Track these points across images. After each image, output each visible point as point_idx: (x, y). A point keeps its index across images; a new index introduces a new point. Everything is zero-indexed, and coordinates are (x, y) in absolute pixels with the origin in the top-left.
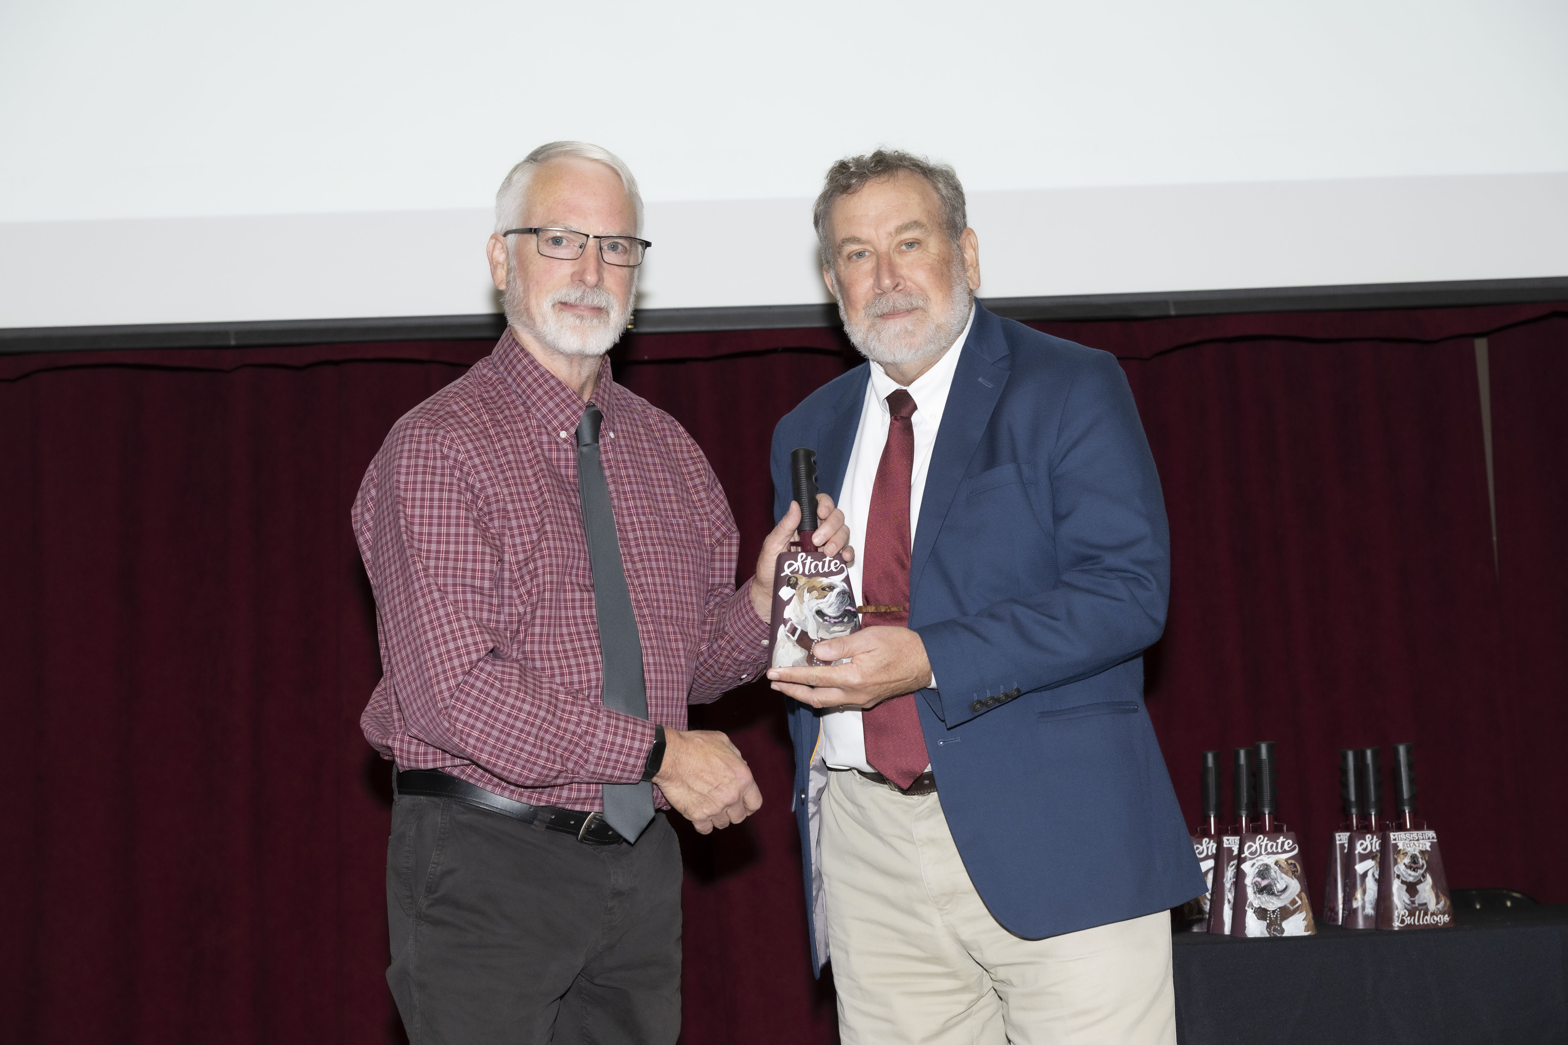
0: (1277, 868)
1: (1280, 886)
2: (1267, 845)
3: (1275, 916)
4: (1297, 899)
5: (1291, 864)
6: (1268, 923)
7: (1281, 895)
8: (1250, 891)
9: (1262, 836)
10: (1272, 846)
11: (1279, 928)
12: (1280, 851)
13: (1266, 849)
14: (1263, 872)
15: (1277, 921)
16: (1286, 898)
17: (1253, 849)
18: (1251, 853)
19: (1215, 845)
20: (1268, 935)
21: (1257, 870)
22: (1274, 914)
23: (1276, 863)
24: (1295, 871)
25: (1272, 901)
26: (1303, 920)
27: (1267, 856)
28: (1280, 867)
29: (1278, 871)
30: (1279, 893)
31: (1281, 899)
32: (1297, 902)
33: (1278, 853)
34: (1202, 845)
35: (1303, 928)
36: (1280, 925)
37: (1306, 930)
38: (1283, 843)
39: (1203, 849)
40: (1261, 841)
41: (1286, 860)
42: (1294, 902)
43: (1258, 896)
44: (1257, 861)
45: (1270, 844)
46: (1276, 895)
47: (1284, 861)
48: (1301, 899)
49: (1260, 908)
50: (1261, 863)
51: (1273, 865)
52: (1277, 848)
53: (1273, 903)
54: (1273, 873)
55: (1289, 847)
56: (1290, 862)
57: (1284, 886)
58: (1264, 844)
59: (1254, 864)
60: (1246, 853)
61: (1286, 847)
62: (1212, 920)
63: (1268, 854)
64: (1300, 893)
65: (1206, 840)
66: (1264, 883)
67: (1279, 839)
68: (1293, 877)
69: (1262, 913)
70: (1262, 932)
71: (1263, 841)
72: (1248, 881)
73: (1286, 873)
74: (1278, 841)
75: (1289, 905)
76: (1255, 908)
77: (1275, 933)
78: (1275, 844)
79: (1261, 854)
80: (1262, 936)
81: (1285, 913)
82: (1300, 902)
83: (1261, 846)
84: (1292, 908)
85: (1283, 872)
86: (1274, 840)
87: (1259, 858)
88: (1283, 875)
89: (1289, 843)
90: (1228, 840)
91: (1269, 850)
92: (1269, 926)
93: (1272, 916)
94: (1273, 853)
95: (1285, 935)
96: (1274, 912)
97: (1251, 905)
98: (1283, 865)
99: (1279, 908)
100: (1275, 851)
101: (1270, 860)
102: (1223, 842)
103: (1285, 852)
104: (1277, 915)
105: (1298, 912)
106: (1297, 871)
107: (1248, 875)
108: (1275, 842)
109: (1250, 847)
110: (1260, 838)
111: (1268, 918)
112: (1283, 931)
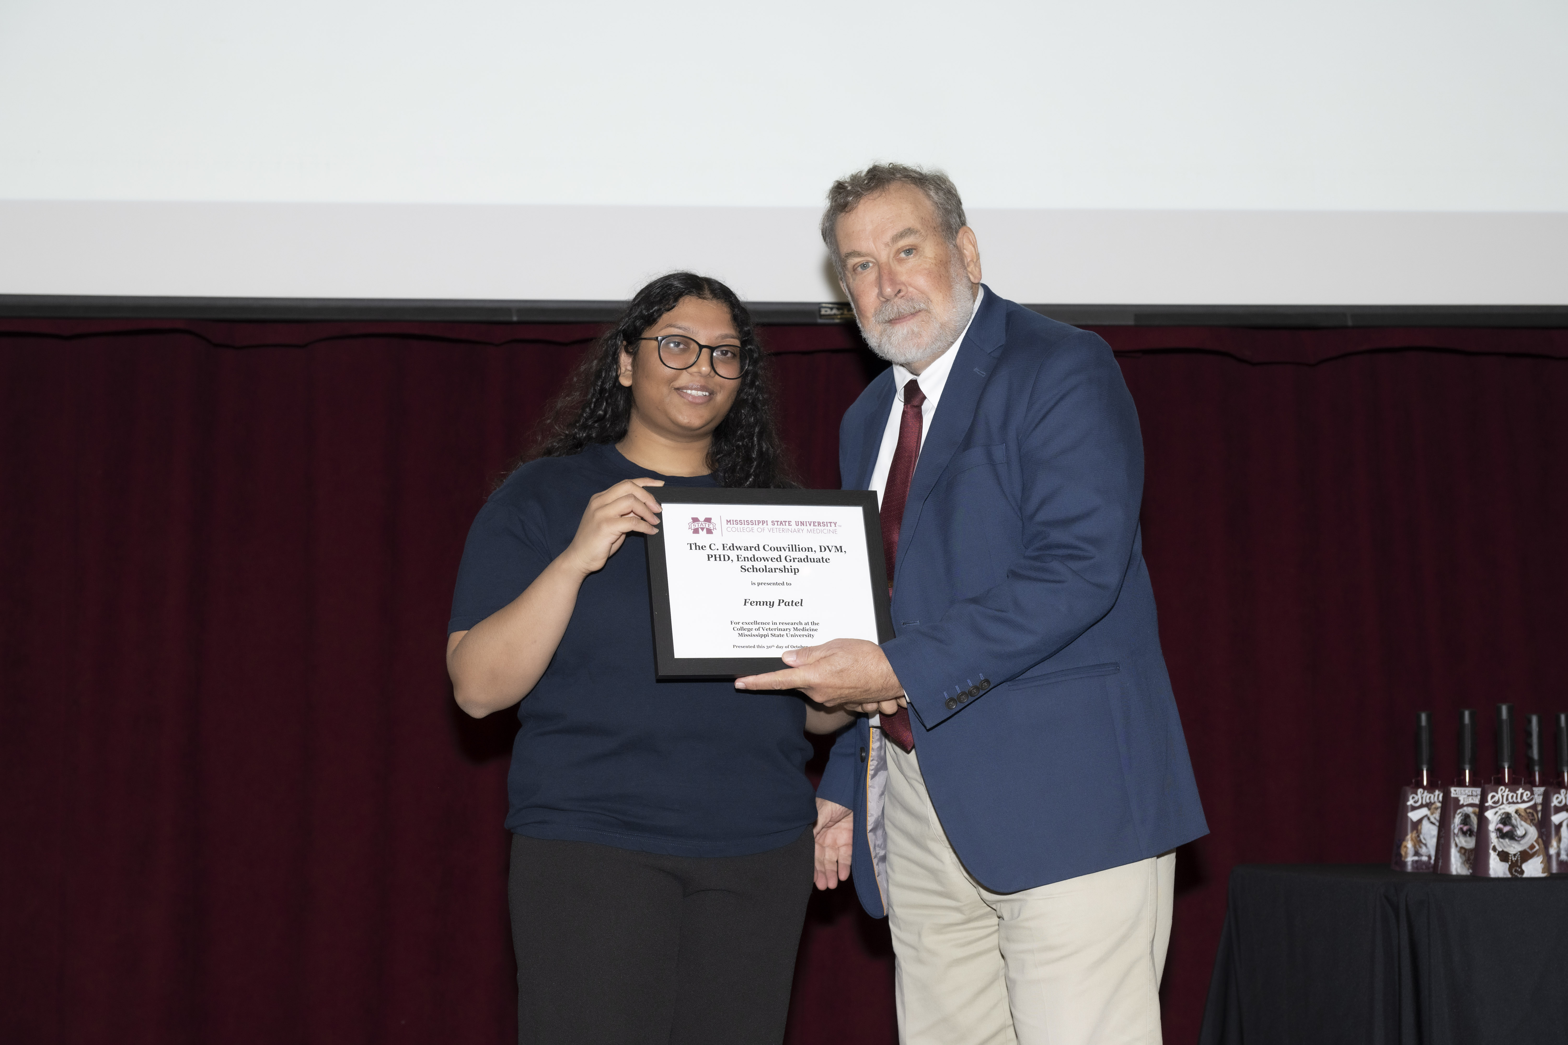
0: (1517, 816)
1: (1520, 832)
2: (1508, 795)
3: (1516, 859)
4: (1535, 844)
5: (1530, 813)
6: (1510, 865)
7: (1520, 840)
8: (1493, 836)
9: (1503, 788)
10: (1512, 797)
11: (1519, 870)
12: (1519, 800)
13: (1507, 799)
14: (1506, 819)
15: (1518, 863)
16: (1525, 843)
17: (1496, 799)
18: (1494, 803)
19: (1441, 795)
20: (1509, 876)
21: (1500, 818)
22: (1515, 857)
23: (1517, 812)
24: (1532, 820)
25: (1513, 845)
26: (1541, 863)
27: (1509, 805)
28: (1519, 815)
29: (1518, 819)
30: (1519, 839)
31: (1520, 844)
32: (1534, 847)
33: (1518, 803)
34: (1417, 795)
35: (1541, 870)
36: (1521, 867)
37: (1543, 872)
38: (1522, 794)
39: (1418, 799)
40: (1503, 792)
41: (1525, 809)
42: (1532, 847)
43: (1501, 840)
44: (1500, 809)
45: (1511, 795)
46: (1516, 840)
47: (1523, 811)
48: (1538, 844)
49: (1503, 851)
50: (1503, 811)
51: (1513, 814)
52: (1517, 798)
53: (1514, 848)
54: (1514, 821)
55: (1528, 798)
56: (1528, 811)
57: (1524, 832)
58: (1505, 794)
59: (1496, 813)
60: (1490, 803)
61: (1525, 798)
62: (1441, 861)
63: (1509, 803)
64: (1537, 839)
65: (1420, 791)
66: (1506, 829)
67: (1518, 790)
68: (1532, 824)
69: (1504, 856)
70: (1505, 873)
71: (1504, 792)
72: (1492, 827)
73: (1525, 821)
74: (1518, 792)
75: (1528, 850)
76: (1499, 852)
77: (1516, 874)
78: (1515, 795)
79: (1503, 803)
80: (1505, 876)
81: (1525, 856)
82: (1537, 847)
83: (1503, 796)
84: (1531, 852)
85: (1522, 819)
86: (1514, 791)
87: (1501, 807)
88: (1523, 823)
89: (1527, 795)
90: (1455, 791)
91: (1510, 800)
92: (1510, 869)
93: (1513, 859)
94: (1513, 803)
95: (1525, 875)
96: (1515, 855)
97: (1494, 849)
98: (1523, 814)
99: (1520, 852)
100: (1515, 801)
101: (1511, 809)
102: (1450, 792)
103: (1524, 802)
104: (1517, 859)
105: (1536, 856)
106: (1535, 819)
107: (1491, 821)
108: (1515, 793)
109: (1493, 797)
110: (1502, 790)
111: (1510, 861)
112: (1522, 872)
